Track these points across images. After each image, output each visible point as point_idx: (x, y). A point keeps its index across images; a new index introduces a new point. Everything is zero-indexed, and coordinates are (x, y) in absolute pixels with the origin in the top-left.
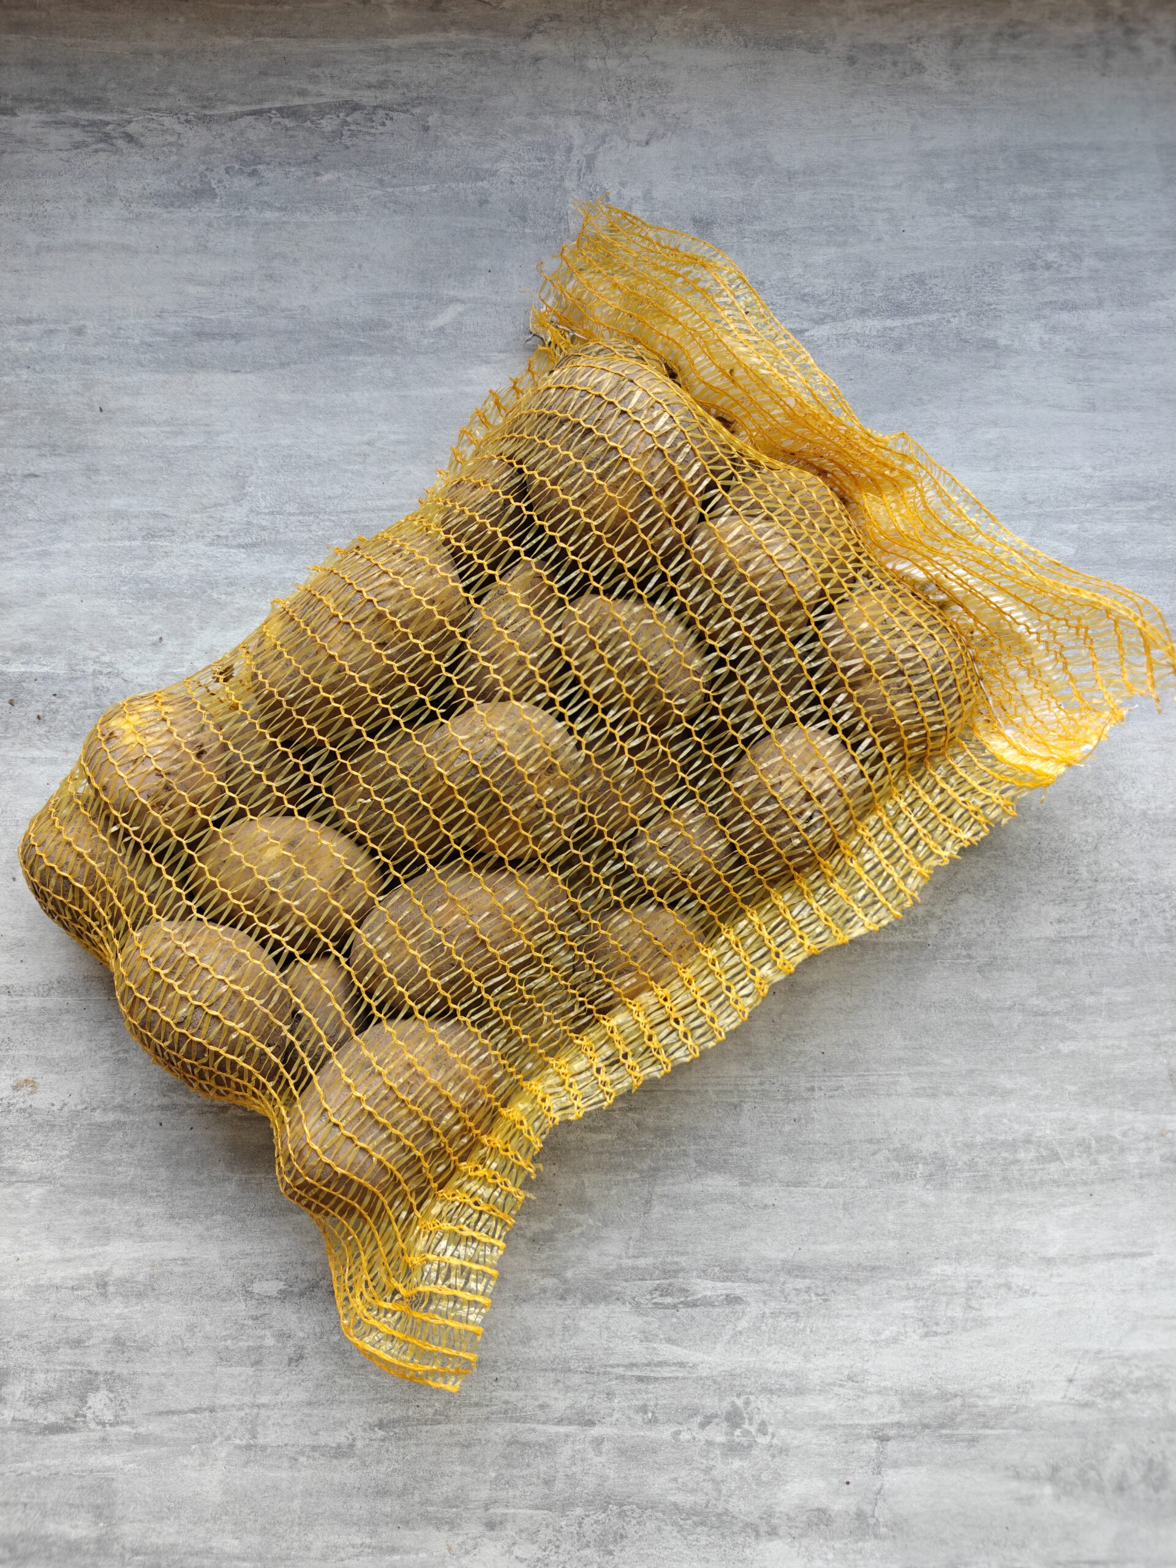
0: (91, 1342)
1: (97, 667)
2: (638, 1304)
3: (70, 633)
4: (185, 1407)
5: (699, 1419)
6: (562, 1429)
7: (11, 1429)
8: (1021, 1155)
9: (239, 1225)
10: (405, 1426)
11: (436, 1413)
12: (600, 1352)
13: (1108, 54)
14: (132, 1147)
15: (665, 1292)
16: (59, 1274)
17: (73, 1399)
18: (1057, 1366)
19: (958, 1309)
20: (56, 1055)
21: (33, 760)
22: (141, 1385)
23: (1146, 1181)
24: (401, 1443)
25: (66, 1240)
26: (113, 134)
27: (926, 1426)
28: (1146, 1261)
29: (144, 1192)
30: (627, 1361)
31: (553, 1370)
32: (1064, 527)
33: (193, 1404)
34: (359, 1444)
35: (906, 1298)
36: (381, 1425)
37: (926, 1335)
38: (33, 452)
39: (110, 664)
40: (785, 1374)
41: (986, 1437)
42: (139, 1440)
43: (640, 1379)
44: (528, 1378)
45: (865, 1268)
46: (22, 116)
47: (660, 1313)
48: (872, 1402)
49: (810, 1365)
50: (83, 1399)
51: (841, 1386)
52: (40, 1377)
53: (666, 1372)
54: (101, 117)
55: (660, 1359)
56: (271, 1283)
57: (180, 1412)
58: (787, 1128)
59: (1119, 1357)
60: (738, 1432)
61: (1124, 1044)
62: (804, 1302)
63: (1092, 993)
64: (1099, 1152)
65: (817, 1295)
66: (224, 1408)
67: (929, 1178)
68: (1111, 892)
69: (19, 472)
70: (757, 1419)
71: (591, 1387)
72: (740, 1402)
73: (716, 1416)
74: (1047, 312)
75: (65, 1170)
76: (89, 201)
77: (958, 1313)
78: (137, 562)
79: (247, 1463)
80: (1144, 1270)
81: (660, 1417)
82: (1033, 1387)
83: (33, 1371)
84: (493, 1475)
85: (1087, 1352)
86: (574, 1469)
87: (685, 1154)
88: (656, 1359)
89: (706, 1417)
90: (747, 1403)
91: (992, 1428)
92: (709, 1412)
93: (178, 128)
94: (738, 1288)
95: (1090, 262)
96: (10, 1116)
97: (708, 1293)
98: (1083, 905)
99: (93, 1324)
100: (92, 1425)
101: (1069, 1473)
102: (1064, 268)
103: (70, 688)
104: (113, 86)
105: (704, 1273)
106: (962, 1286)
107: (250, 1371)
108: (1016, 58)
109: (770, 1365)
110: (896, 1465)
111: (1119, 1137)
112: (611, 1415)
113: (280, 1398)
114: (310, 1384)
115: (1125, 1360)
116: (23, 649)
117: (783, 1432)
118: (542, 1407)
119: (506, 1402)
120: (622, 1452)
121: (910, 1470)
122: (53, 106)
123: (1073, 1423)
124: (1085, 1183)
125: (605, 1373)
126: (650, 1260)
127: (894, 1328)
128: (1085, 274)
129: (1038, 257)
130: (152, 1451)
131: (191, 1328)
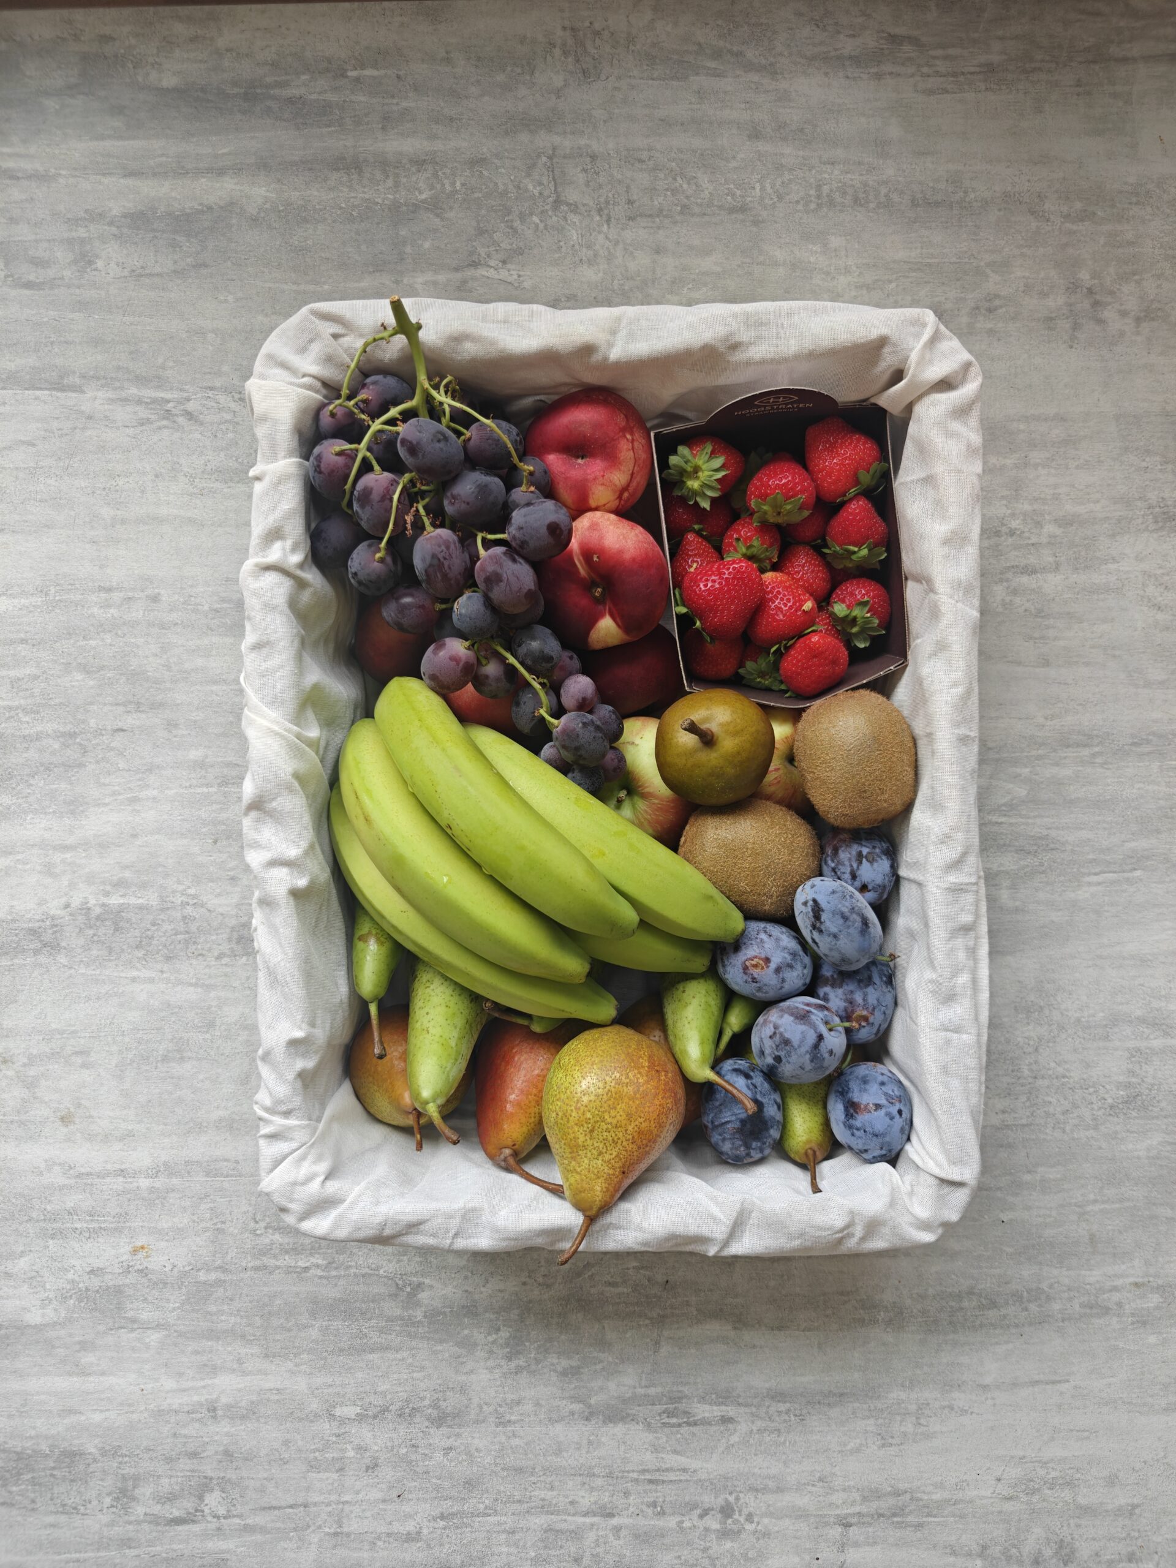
0: (205, 1454)
1: (184, 898)
2: (649, 1424)
3: (160, 869)
4: (283, 1504)
5: (699, 1511)
6: (588, 1520)
7: (144, 1521)
8: (965, 1304)
9: (322, 1362)
10: (462, 1518)
11: (486, 1508)
12: (619, 1461)
13: (1076, 326)
14: (231, 1300)
15: (671, 1414)
16: (176, 1401)
17: (193, 1499)
18: (989, 1469)
19: (910, 1425)
20: (165, 1226)
21: (134, 980)
22: (247, 1487)
23: (1067, 1323)
24: (459, 1531)
25: (181, 1375)
26: (175, 411)
27: (882, 1515)
28: (1064, 1387)
29: (243, 1336)
30: (641, 1468)
31: (580, 1475)
32: (1018, 770)
33: (291, 1502)
34: (425, 1531)
35: (869, 1418)
36: (442, 1517)
37: (883, 1446)
38: (121, 709)
39: (194, 897)
40: (768, 1477)
41: (929, 1523)
42: (247, 1529)
43: (651, 1482)
44: (560, 1481)
45: (835, 1395)
46: (89, 394)
47: (667, 1430)
48: (838, 1498)
49: (788, 1470)
50: (201, 1498)
51: (813, 1485)
52: (165, 1481)
53: (672, 1476)
54: (162, 395)
55: (668, 1466)
56: (349, 1408)
57: (279, 1508)
58: (772, 1283)
59: (1039, 1462)
60: (730, 1521)
61: (1054, 1213)
62: (785, 1421)
63: (1029, 1172)
64: (1029, 1301)
65: (795, 1416)
66: (315, 1504)
67: (889, 1323)
68: (1048, 1087)
69: (109, 727)
70: (745, 1511)
71: (611, 1488)
72: (731, 1499)
73: (713, 1509)
74: (1010, 575)
75: (178, 1319)
76: (157, 476)
77: (909, 1427)
78: (215, 807)
79: (335, 1546)
80: (1062, 1393)
81: (667, 1511)
82: (968, 1485)
83: (159, 1477)
84: (533, 1554)
85: (1012, 1457)
86: (598, 1549)
87: (688, 1304)
88: (664, 1466)
89: (704, 1510)
90: (737, 1499)
91: (935, 1516)
92: (707, 1506)
93: (233, 405)
94: (730, 1411)
95: (1050, 529)
96: (130, 1276)
97: (707, 1415)
98: (1023, 1098)
99: (207, 1440)
100: (209, 1518)
101: (996, 1550)
102: (1026, 535)
103: (162, 917)
104: (171, 364)
105: (703, 1399)
106: (913, 1408)
107: (335, 1476)
108: (991, 332)
109: (756, 1470)
110: (856, 1545)
111: (1046, 1289)
112: (628, 1509)
113: (360, 1496)
114: (384, 1486)
115: (1044, 1464)
116: (121, 884)
117: (766, 1521)
118: (572, 1503)
119: (543, 1500)
120: (637, 1537)
121: (867, 1548)
122: (118, 384)
123: (1000, 1512)
124: (1017, 1326)
125: (622, 1477)
126: (659, 1390)
127: (858, 1441)
128: (1044, 540)
129: (1003, 525)
130: (259, 1538)
131: (286, 1443)
